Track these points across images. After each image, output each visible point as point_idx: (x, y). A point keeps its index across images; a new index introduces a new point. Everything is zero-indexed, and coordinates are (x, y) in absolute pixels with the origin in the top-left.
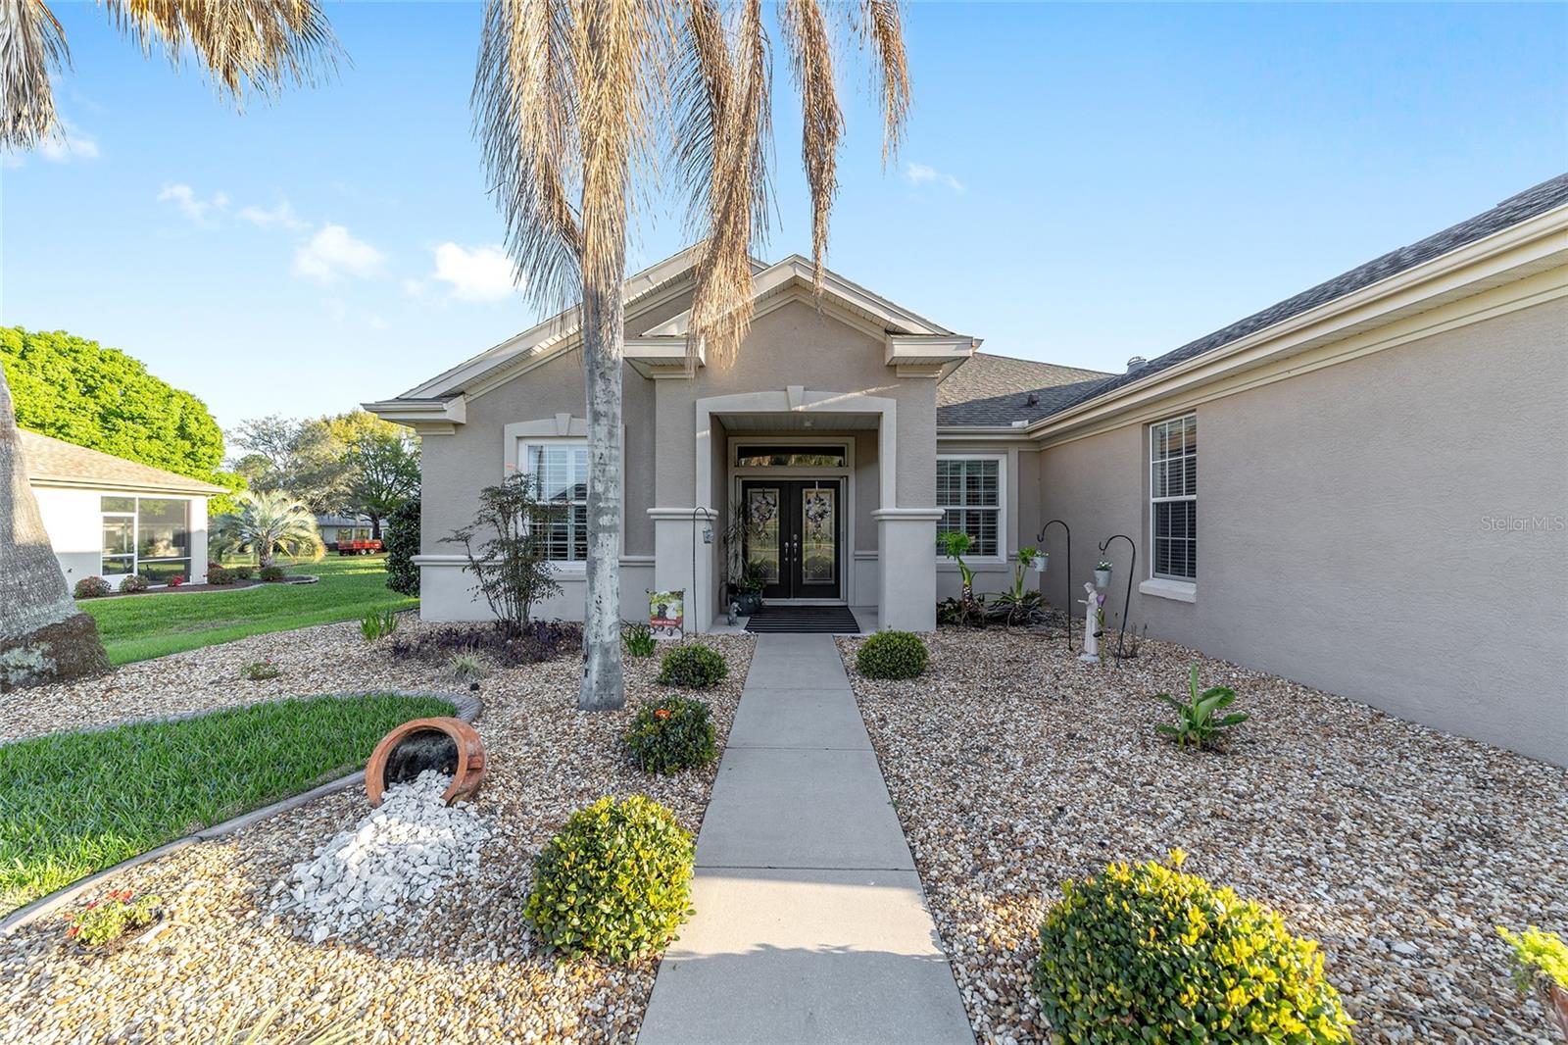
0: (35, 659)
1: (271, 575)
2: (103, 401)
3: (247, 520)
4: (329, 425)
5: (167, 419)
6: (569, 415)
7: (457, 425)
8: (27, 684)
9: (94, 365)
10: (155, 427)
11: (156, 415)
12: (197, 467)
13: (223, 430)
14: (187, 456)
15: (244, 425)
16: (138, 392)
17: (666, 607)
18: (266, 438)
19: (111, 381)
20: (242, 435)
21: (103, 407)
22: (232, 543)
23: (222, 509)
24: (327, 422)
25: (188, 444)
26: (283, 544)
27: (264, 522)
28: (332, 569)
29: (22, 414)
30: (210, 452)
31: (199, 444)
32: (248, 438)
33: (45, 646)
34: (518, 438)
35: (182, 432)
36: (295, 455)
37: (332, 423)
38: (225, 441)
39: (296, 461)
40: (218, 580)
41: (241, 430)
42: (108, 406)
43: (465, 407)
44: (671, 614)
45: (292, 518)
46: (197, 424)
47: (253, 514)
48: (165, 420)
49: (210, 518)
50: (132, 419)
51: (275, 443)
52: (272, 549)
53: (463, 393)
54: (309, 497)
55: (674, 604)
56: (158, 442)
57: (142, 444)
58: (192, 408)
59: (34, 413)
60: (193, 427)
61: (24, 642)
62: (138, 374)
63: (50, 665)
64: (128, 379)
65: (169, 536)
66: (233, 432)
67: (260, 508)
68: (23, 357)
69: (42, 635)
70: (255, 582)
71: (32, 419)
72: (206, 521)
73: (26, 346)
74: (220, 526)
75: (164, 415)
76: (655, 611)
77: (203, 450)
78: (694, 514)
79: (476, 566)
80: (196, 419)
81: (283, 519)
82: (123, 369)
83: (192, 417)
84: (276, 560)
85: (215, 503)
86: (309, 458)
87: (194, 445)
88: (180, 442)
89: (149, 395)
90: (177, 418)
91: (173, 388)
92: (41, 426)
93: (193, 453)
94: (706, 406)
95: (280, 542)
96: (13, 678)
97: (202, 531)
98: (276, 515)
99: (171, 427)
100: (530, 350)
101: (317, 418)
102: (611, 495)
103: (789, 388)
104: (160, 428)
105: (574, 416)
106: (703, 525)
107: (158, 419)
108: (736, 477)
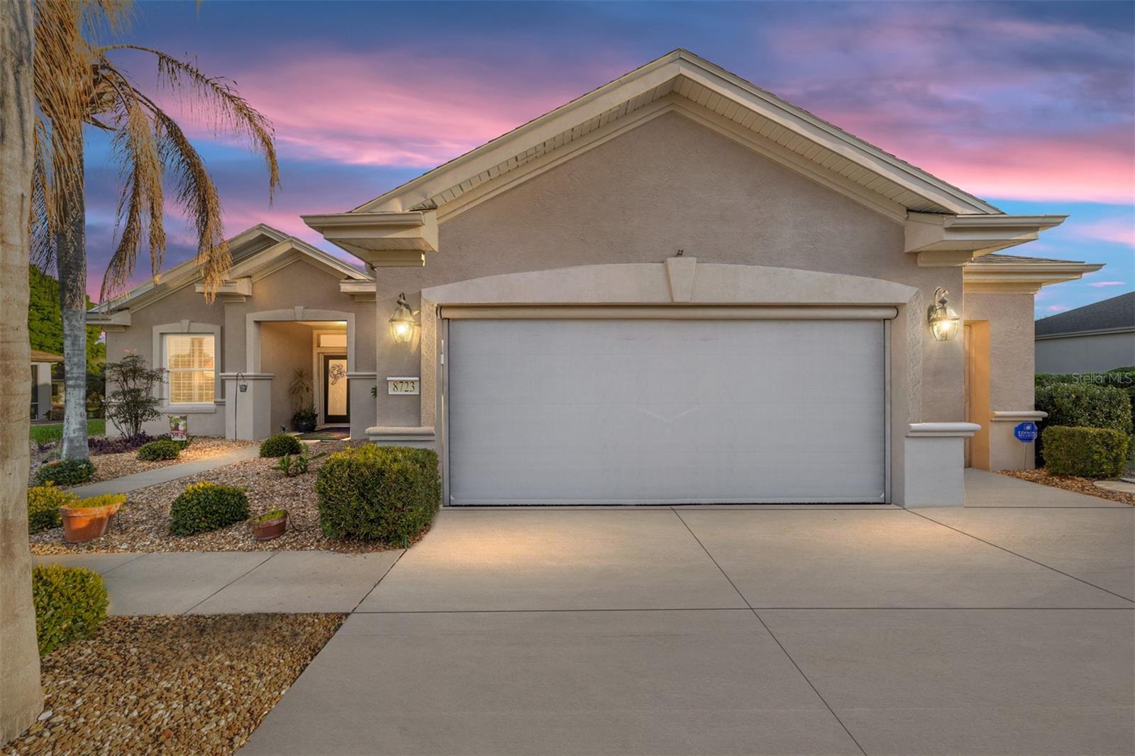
6: (188, 321)
7: (125, 327)
10: (46, 312)
11: (46, 303)
17: (178, 424)
43: (130, 316)
44: (181, 428)
53: (128, 308)
55: (182, 422)
56: (48, 322)
72: (50, 378)
76: (173, 425)
78: (237, 376)
94: (251, 317)
97: (46, 385)
103: (296, 308)
104: (50, 312)
105: (192, 322)
106: (241, 383)
107: (48, 306)
108: (319, 353)
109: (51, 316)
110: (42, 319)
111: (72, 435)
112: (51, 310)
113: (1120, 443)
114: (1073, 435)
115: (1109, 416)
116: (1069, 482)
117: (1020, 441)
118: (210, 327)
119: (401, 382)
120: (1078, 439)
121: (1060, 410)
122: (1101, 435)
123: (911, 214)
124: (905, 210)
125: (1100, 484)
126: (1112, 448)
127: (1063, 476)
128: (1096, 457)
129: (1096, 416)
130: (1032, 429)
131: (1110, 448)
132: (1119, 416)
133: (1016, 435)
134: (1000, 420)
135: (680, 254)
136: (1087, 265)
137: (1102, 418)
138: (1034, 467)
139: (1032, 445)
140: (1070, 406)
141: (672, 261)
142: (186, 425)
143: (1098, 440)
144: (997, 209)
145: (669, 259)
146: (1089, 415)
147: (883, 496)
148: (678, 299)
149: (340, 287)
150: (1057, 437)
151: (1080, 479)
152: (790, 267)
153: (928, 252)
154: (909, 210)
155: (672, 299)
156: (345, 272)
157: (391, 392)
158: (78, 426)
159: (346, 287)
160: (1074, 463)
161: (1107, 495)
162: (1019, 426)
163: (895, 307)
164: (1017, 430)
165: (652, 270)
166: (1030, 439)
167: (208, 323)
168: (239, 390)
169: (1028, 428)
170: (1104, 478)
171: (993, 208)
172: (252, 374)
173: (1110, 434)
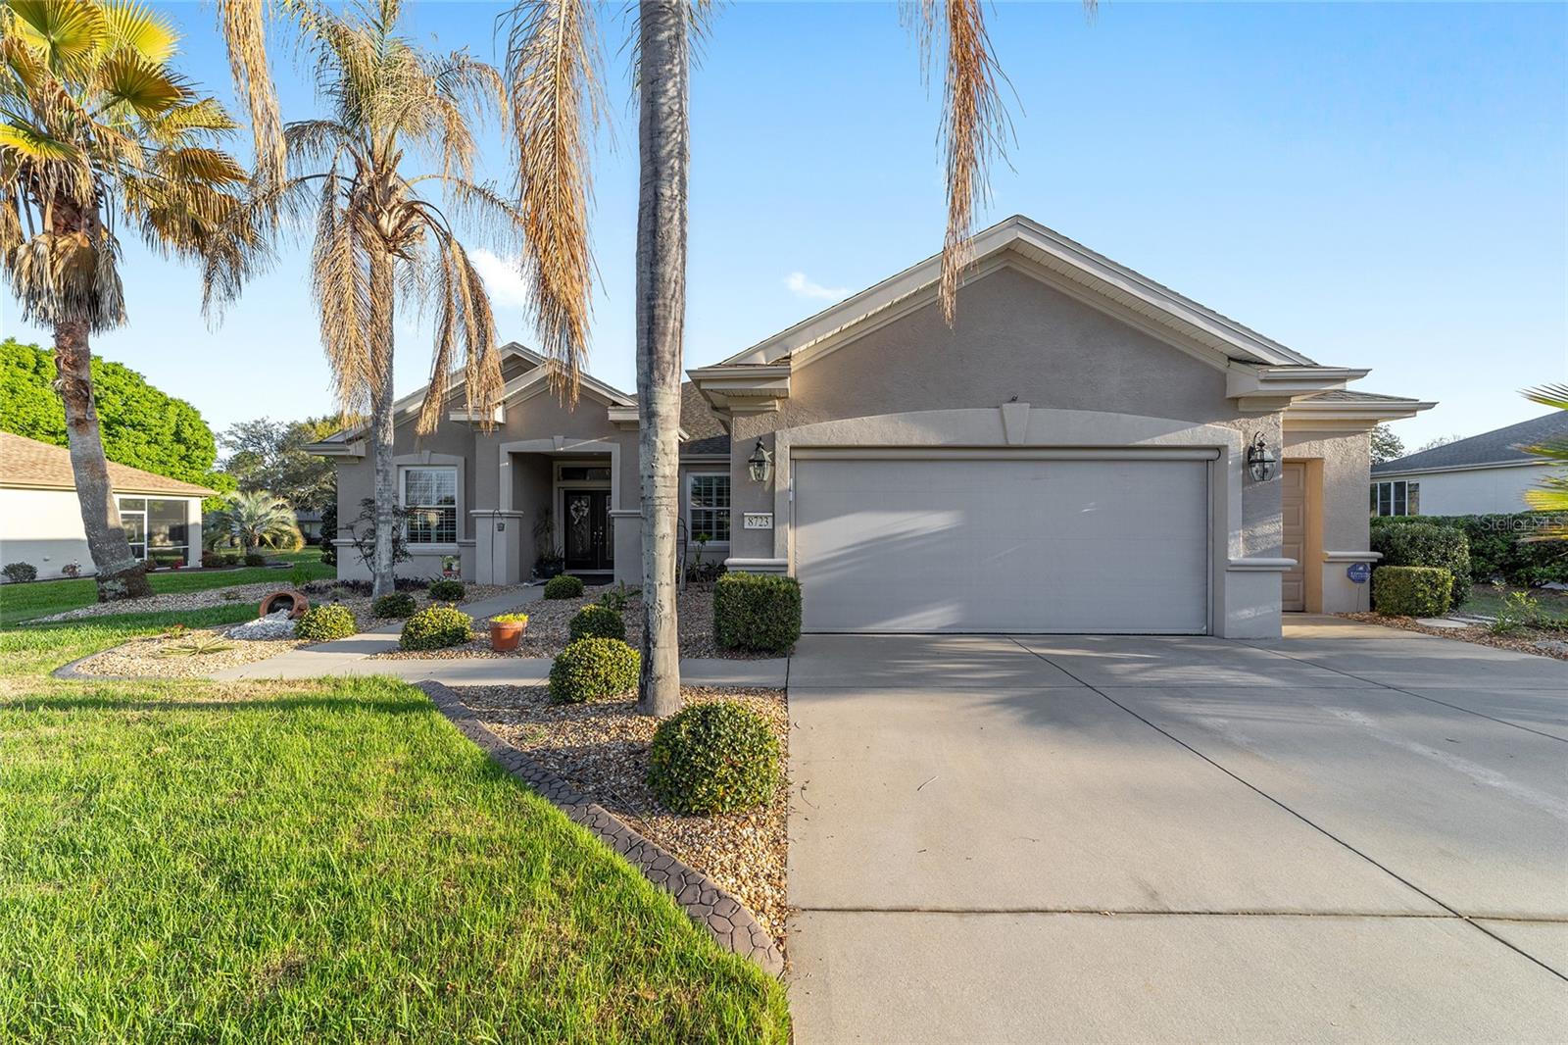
0: (118, 587)
1: (254, 561)
2: (107, 411)
3: (236, 516)
4: (314, 428)
5: (163, 426)
6: (428, 452)
7: (359, 457)
8: (114, 598)
9: (99, 378)
10: (153, 434)
11: (153, 422)
12: (191, 468)
13: (215, 433)
14: (182, 458)
15: (234, 429)
16: (137, 402)
17: (452, 565)
18: (255, 440)
19: (114, 393)
20: (232, 438)
21: (107, 416)
22: (222, 536)
23: (214, 506)
24: (313, 424)
25: (183, 448)
26: (268, 537)
27: (250, 517)
28: (309, 557)
29: (38, 424)
30: (203, 455)
31: (193, 448)
32: (237, 440)
33: (123, 580)
34: (399, 466)
35: (178, 437)
36: (283, 456)
37: (317, 425)
38: (217, 443)
39: (284, 461)
40: (210, 564)
41: (231, 433)
42: (112, 415)
43: (364, 446)
44: (454, 568)
45: (274, 514)
46: (191, 430)
47: (241, 511)
48: (162, 427)
49: (204, 514)
50: (133, 426)
51: (264, 444)
52: (257, 541)
54: (295, 494)
55: (456, 562)
56: (157, 447)
57: (143, 449)
58: (187, 414)
59: (48, 422)
60: (187, 433)
61: (113, 578)
62: (138, 385)
63: (125, 589)
64: (129, 390)
65: (166, 530)
66: (224, 435)
67: (247, 505)
68: (36, 372)
69: (121, 575)
70: (240, 566)
71: (46, 427)
72: (200, 517)
73: (39, 362)
74: (212, 522)
75: (161, 422)
76: (446, 566)
77: (197, 453)
79: (358, 545)
80: (190, 425)
81: (267, 515)
82: (124, 381)
83: (186, 423)
84: (258, 550)
85: (209, 501)
86: (295, 458)
87: (188, 449)
88: (176, 446)
89: (147, 404)
90: (173, 424)
91: (169, 396)
92: (54, 434)
93: (187, 456)
94: (505, 448)
95: (265, 535)
96: (108, 596)
97: (196, 524)
98: (261, 512)
99: (168, 433)
100: (404, 411)
101: (302, 420)
102: (386, 506)
103: (555, 437)
104: (158, 434)
105: (434, 452)
106: (498, 521)
107: (156, 426)
108: (559, 488)
109: (159, 437)
110: (149, 443)
111: (383, 571)
112: (158, 430)
113: (1445, 581)
114: (1400, 574)
115: (1445, 558)
116: (1395, 620)
117: (1353, 584)
118: (452, 458)
119: (756, 517)
120: (1403, 577)
121: (1396, 552)
122: (1426, 574)
123: (1232, 362)
124: (1227, 358)
125: (1420, 621)
126: (1436, 587)
127: (1390, 616)
128: (1420, 595)
129: (1431, 557)
130: (1365, 570)
131: (1434, 587)
132: (1455, 557)
133: (1349, 576)
134: (1334, 561)
135: (1014, 400)
136: (1421, 403)
137: (1437, 558)
138: (1369, 610)
139: (1366, 586)
140: (1405, 547)
141: (1006, 406)
142: (459, 565)
143: (1422, 578)
144: (1310, 360)
145: (1004, 405)
146: (1425, 556)
147: (1205, 628)
148: (1012, 443)
149: (608, 414)
150: (1386, 576)
151: (1405, 618)
152: (1115, 412)
153: (1248, 398)
154: (1230, 359)
155: (1006, 439)
156: (612, 398)
157: (746, 526)
158: (388, 562)
159: (614, 415)
160: (1400, 602)
161: (1424, 629)
162: (1352, 567)
163: (1218, 449)
164: (1349, 571)
165: (989, 414)
166: (1363, 581)
167: (450, 453)
168: (496, 529)
169: (1361, 568)
170: (1429, 616)
171: (1307, 359)
172: (507, 511)
173: (1434, 573)
